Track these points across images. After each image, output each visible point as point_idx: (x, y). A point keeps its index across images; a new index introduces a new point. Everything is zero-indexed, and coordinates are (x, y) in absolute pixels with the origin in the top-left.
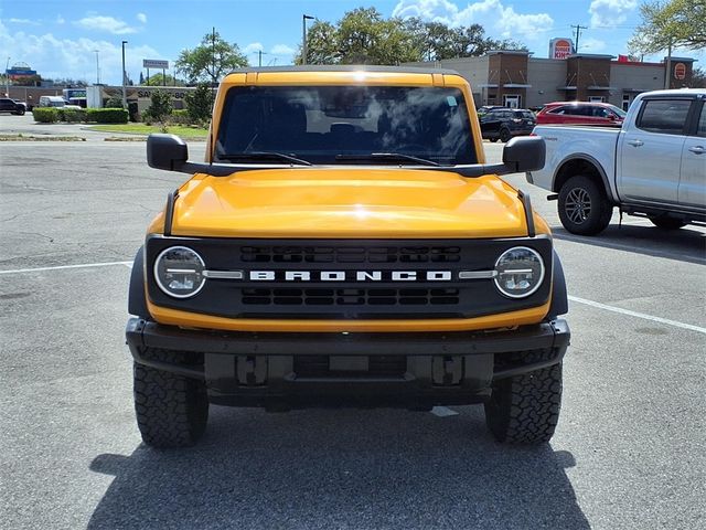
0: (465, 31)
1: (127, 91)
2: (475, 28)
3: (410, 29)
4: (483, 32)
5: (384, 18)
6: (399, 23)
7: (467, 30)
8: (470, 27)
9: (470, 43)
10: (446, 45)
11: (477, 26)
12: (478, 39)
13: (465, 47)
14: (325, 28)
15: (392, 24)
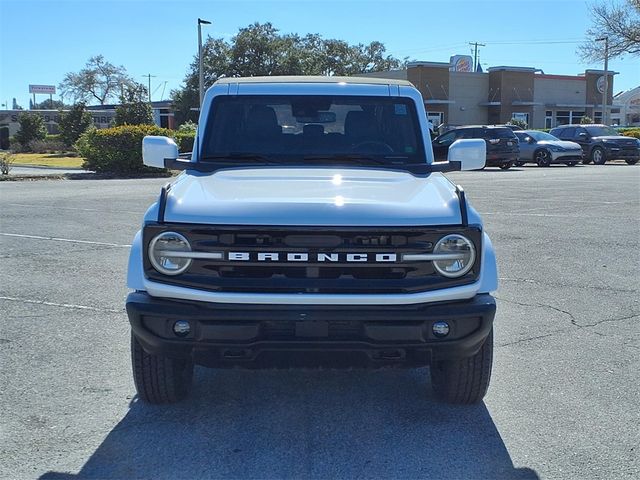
0: (363, 49)
2: (375, 46)
3: (308, 46)
4: (384, 50)
5: (280, 34)
6: (296, 40)
7: (367, 48)
8: (368, 45)
9: (370, 61)
10: (348, 63)
11: (378, 43)
12: (379, 57)
13: (365, 65)
14: (218, 45)
15: (289, 42)
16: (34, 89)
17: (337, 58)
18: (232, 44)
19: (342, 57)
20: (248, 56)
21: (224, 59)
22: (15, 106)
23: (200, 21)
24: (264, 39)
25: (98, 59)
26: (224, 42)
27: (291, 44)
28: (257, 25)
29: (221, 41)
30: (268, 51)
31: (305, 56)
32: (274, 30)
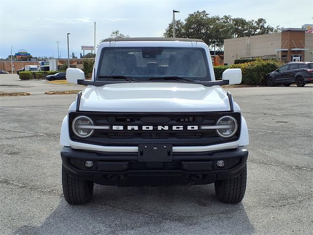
0: (254, 22)
1: (70, 61)
2: (260, 20)
3: (224, 22)
4: (265, 23)
5: (210, 16)
6: (218, 19)
7: (256, 22)
8: (257, 20)
9: (258, 28)
10: (245, 30)
11: (262, 19)
12: (262, 26)
13: (255, 31)
14: (178, 23)
15: (214, 20)
16: (83, 48)
17: (240, 28)
18: (185, 22)
19: (242, 27)
20: (193, 28)
21: (181, 30)
22: (74, 57)
23: (174, 11)
24: (202, 19)
25: (117, 32)
26: (181, 21)
27: (216, 21)
28: (198, 12)
29: (179, 21)
30: (204, 25)
31: (223, 27)
32: (207, 14)
